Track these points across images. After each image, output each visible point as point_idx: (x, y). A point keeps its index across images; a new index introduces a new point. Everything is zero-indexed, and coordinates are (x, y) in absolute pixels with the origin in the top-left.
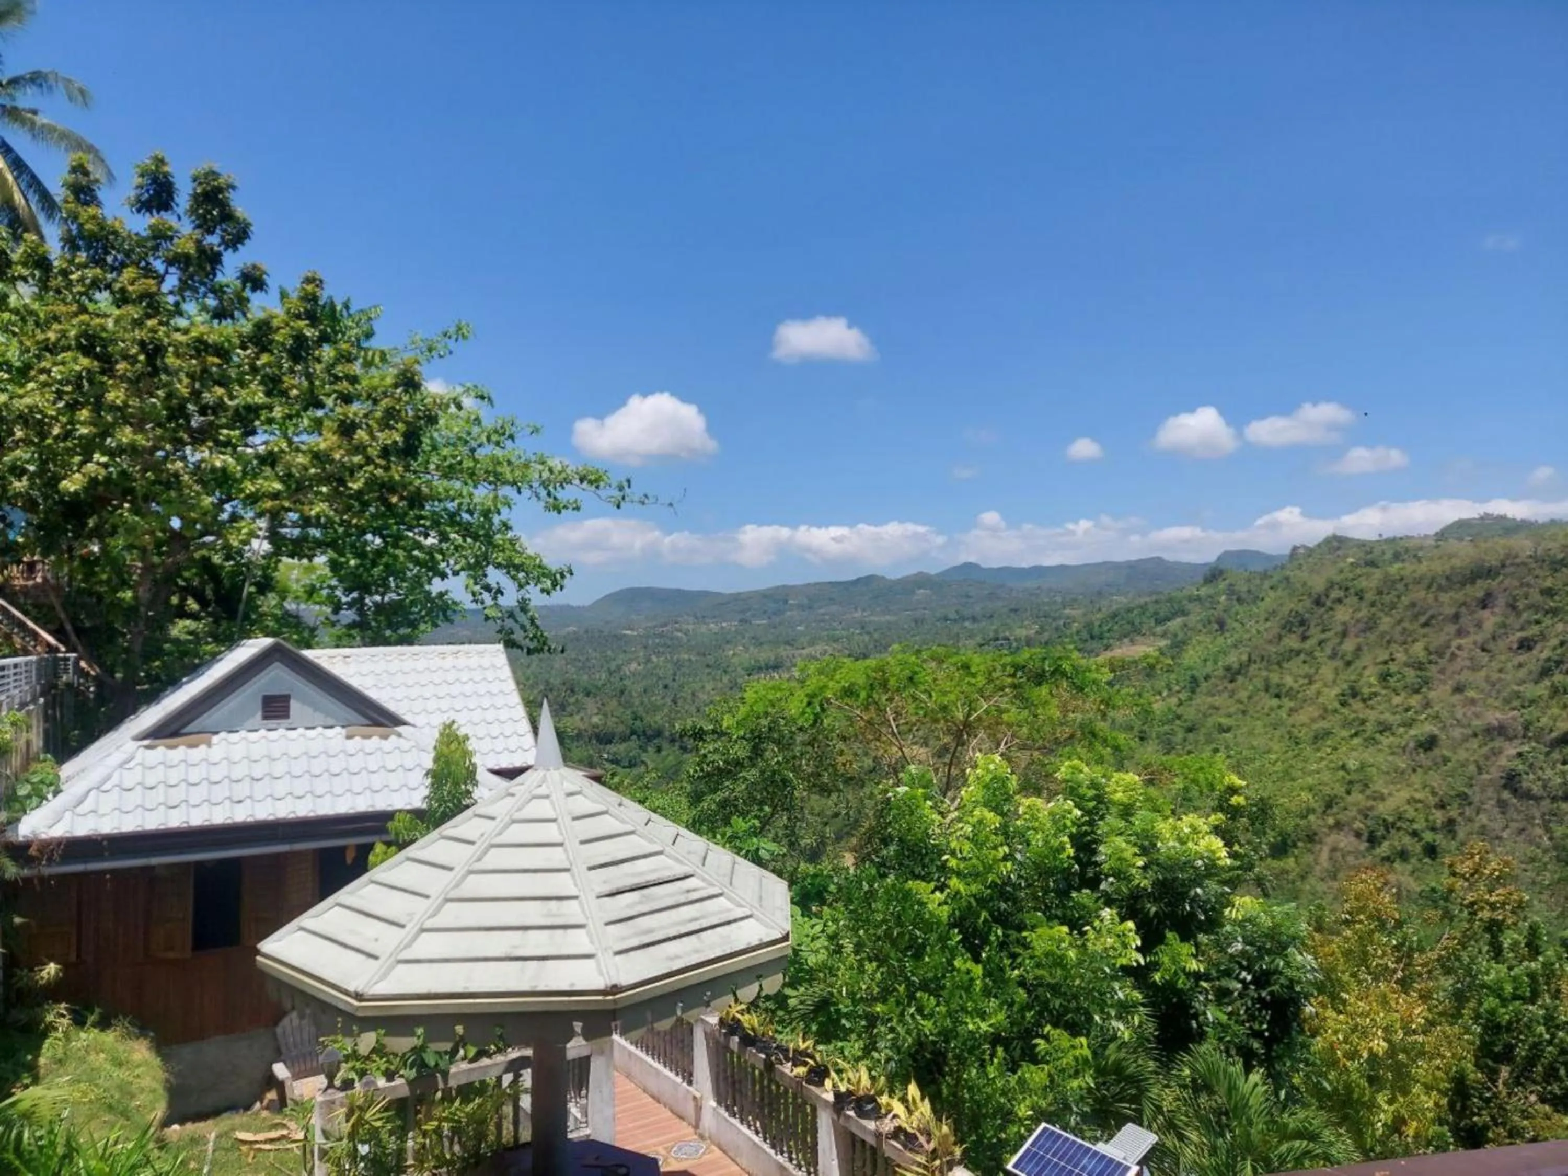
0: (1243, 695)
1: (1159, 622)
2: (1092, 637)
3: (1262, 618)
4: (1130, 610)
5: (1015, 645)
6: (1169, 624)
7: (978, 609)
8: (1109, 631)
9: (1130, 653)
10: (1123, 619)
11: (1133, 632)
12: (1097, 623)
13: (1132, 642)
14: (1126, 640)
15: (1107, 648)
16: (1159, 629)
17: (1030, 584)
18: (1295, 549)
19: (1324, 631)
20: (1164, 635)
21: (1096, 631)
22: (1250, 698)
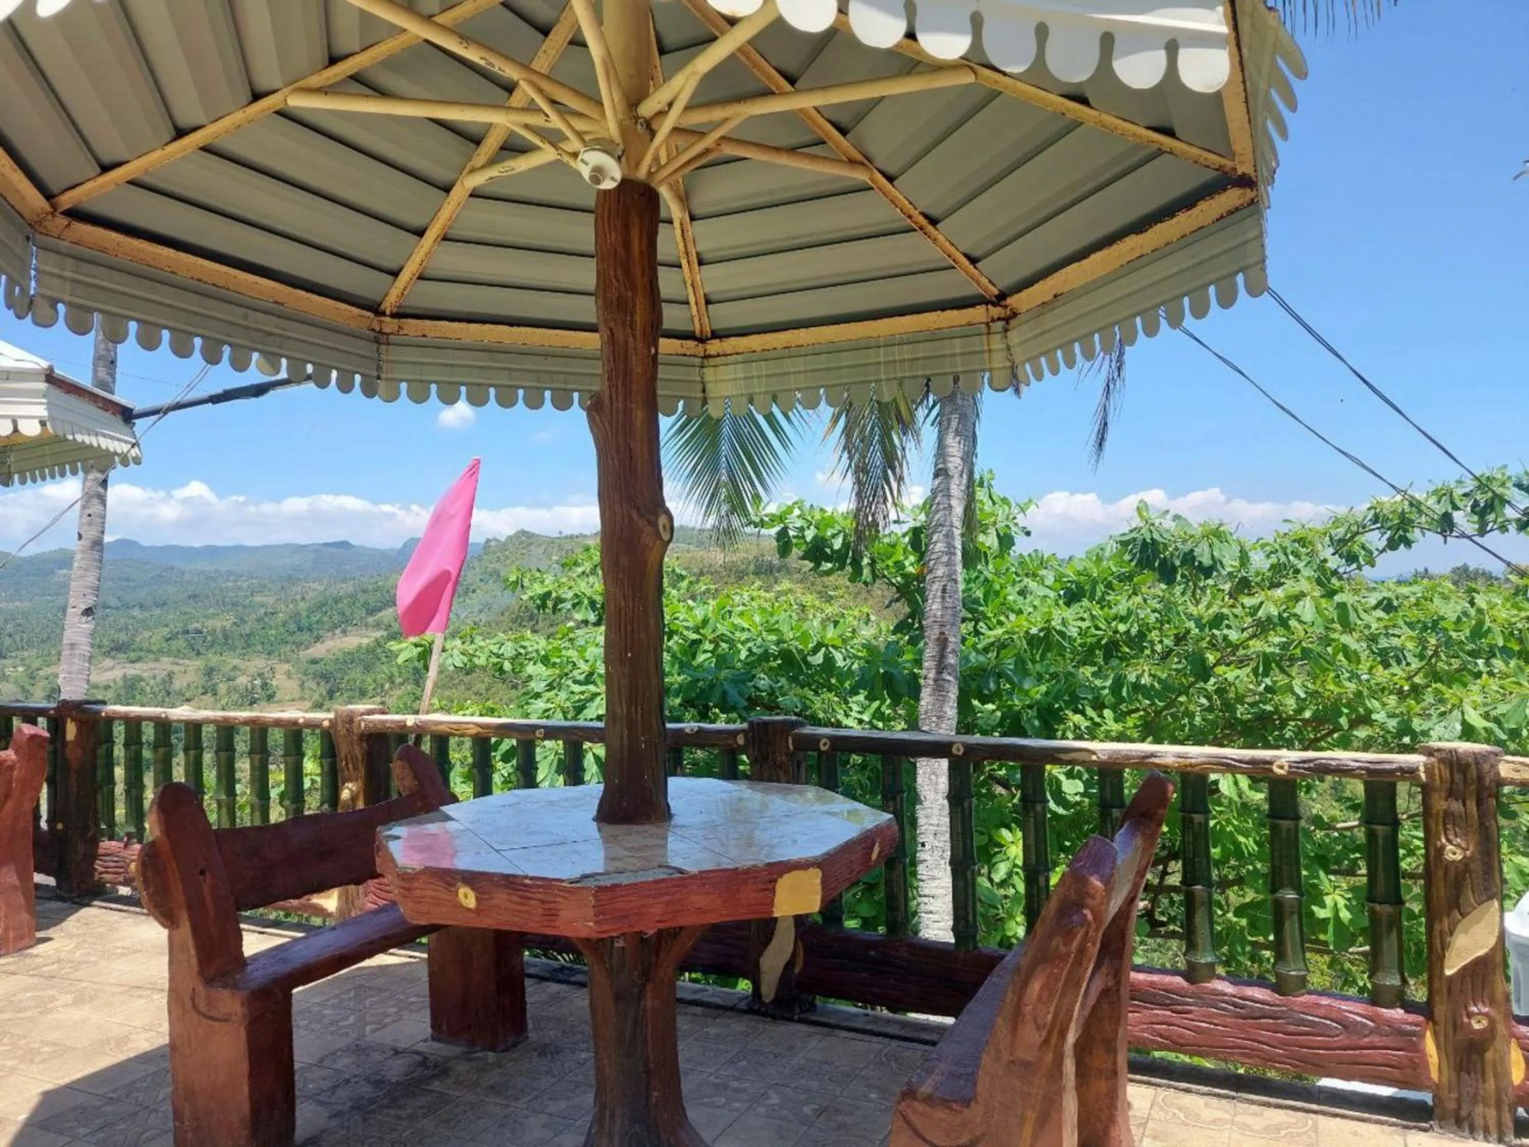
0: (481, 687)
1: (371, 612)
2: (300, 629)
3: (476, 610)
4: (337, 601)
5: (209, 638)
6: (380, 614)
7: (142, 594)
8: (317, 622)
9: (342, 645)
10: (332, 609)
11: (344, 623)
12: (304, 614)
13: (344, 632)
14: (338, 631)
15: (318, 639)
16: (370, 619)
17: (203, 566)
18: (488, 541)
19: (552, 626)
20: (377, 625)
21: (304, 623)
22: (488, 689)
